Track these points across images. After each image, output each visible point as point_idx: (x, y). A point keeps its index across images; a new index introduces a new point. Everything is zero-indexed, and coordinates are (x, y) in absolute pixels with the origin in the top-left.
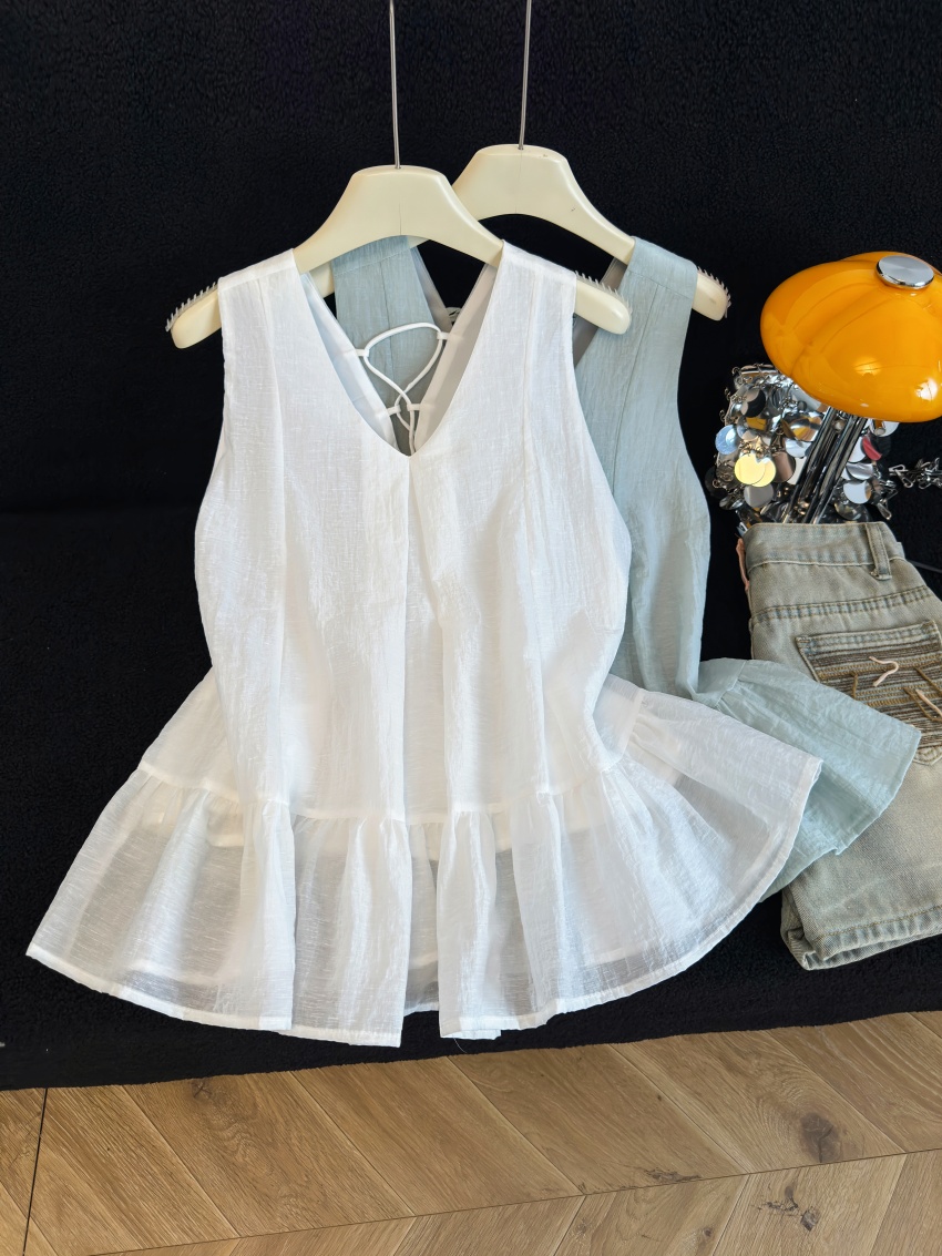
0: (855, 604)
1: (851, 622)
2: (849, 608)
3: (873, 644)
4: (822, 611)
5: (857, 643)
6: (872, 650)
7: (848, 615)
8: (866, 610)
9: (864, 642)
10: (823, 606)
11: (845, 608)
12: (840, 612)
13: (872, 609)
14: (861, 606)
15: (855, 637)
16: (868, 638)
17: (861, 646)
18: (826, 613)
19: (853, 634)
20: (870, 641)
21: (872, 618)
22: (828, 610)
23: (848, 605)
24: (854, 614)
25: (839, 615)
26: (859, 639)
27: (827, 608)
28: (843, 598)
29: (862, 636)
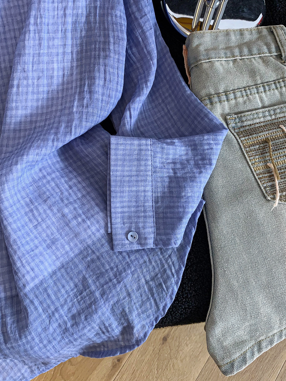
0: (268, 85)
1: (265, 99)
2: (264, 88)
3: (282, 115)
4: (244, 94)
5: (271, 116)
6: (281, 120)
7: (263, 95)
8: (277, 88)
9: (275, 114)
10: (245, 90)
11: (261, 89)
12: (258, 93)
13: (281, 87)
14: (273, 86)
15: (269, 111)
16: (278, 111)
17: (273, 117)
18: (247, 95)
19: (267, 109)
20: (280, 113)
21: (281, 94)
22: (249, 93)
23: (263, 86)
24: (268, 93)
25: (257, 95)
26: (272, 112)
27: (248, 91)
28: (259, 82)
29: (275, 109)
